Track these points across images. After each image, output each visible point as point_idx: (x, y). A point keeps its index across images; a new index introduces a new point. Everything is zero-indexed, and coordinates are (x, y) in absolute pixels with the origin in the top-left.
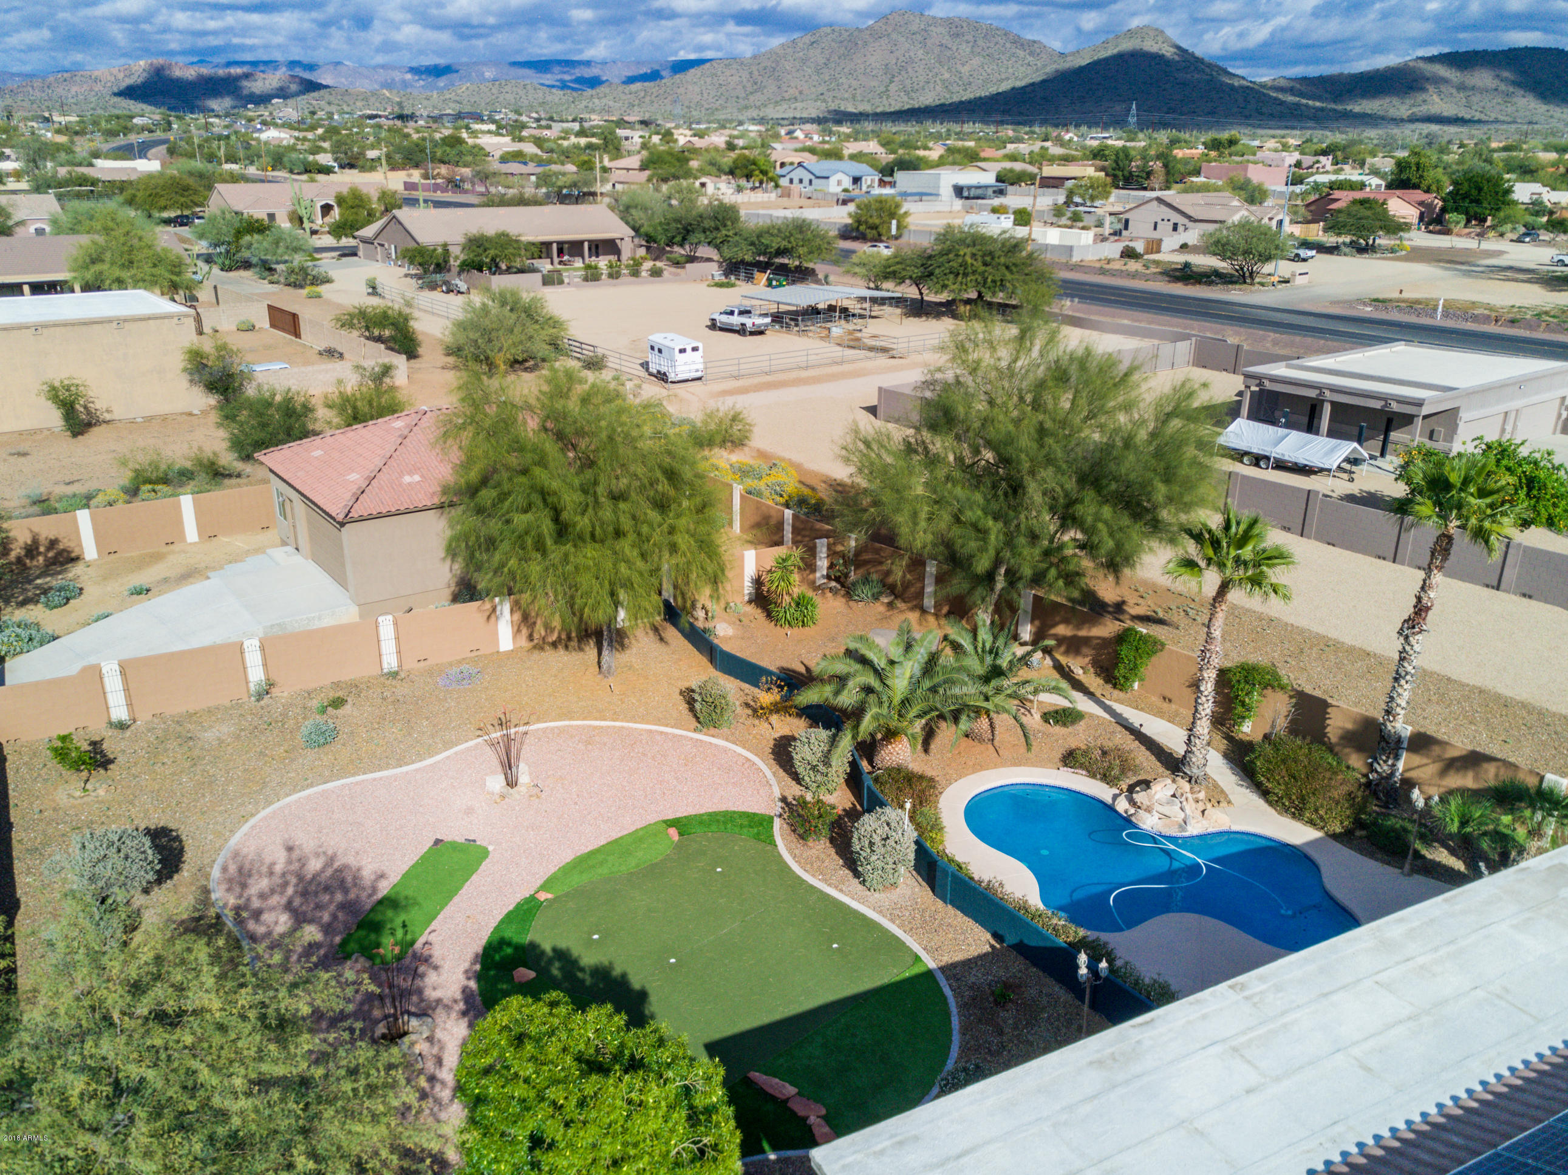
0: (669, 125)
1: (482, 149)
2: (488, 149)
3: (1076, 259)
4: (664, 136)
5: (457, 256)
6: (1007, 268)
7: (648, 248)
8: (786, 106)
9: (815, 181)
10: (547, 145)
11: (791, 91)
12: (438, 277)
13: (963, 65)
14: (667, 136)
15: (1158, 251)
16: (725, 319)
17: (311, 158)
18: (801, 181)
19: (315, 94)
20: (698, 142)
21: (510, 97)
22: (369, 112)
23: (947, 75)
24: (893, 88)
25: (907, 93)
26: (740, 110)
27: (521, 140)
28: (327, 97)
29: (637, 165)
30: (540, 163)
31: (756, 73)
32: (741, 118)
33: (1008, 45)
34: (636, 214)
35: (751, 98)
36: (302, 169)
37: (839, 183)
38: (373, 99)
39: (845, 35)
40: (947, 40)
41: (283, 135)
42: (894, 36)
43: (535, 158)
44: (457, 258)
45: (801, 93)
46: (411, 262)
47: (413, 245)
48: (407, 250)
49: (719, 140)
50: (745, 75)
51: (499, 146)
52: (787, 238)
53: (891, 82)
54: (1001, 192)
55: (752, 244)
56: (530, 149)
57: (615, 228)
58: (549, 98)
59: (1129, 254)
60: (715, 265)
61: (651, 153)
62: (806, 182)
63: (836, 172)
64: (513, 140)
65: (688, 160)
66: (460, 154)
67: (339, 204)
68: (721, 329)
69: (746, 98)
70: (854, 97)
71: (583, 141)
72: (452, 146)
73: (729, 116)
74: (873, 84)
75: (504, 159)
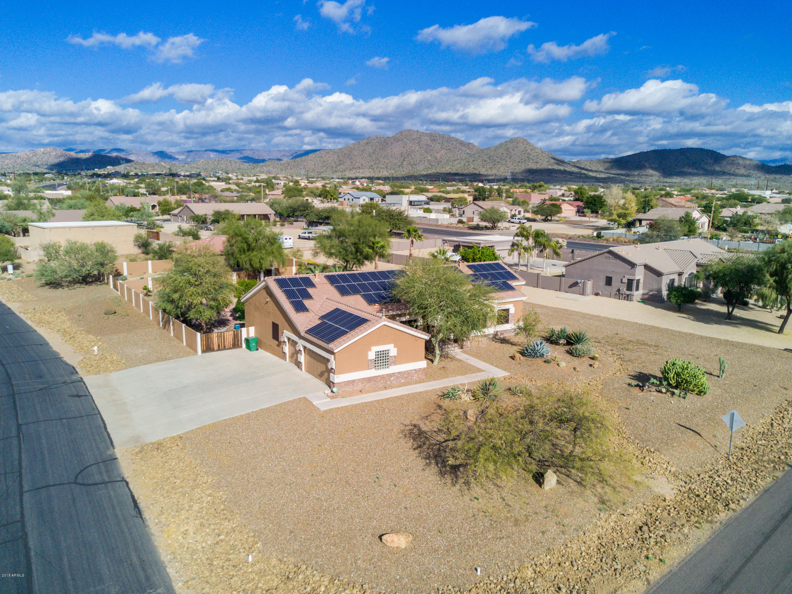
0: (298, 179)
1: (213, 187)
2: (215, 187)
3: (439, 223)
4: (295, 183)
5: (210, 218)
6: (398, 220)
7: (280, 218)
8: (355, 171)
9: (354, 199)
10: (241, 186)
11: (357, 164)
12: (203, 226)
13: (437, 153)
14: (297, 182)
15: (473, 221)
16: (303, 235)
17: (136, 191)
18: (349, 199)
19: (128, 164)
20: (310, 185)
21: (223, 166)
22: (156, 172)
23: (430, 158)
24: (405, 163)
25: (411, 166)
26: (333, 173)
27: (229, 184)
28: (134, 165)
29: (280, 193)
30: (238, 192)
31: (341, 156)
32: (333, 176)
33: (458, 145)
34: (276, 206)
35: (338, 167)
36: (132, 195)
37: (364, 200)
38: (156, 167)
39: (383, 140)
40: (429, 142)
41: (119, 182)
42: (405, 140)
43: (235, 190)
44: (210, 219)
45: (362, 165)
46: (193, 221)
47: (193, 215)
48: (192, 216)
49: (319, 184)
50: (336, 157)
51: (220, 186)
52: (329, 213)
53: (404, 161)
54: (427, 203)
55: (317, 215)
56: (234, 187)
57: (269, 211)
58: (242, 167)
59: (460, 222)
60: (304, 223)
61: (287, 188)
62: (351, 200)
63: (363, 196)
64: (226, 184)
65: (302, 191)
66: (203, 189)
67: (159, 205)
68: (302, 238)
69: (336, 167)
70: (387, 167)
71: (257, 184)
72: (199, 186)
73: (328, 176)
74: (395, 161)
75: (222, 191)
